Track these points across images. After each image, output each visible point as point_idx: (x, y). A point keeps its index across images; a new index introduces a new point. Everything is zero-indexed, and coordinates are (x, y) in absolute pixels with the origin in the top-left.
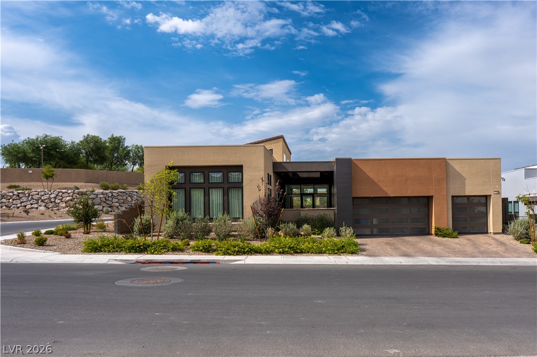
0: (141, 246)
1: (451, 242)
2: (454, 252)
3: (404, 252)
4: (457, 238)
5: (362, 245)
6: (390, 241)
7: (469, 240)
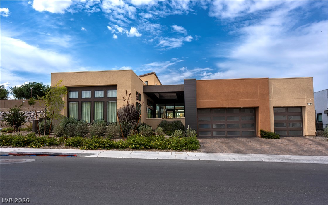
0: (25, 141)
1: (275, 142)
2: (280, 150)
3: (237, 150)
4: (279, 139)
5: (202, 143)
6: (225, 140)
7: (289, 140)
